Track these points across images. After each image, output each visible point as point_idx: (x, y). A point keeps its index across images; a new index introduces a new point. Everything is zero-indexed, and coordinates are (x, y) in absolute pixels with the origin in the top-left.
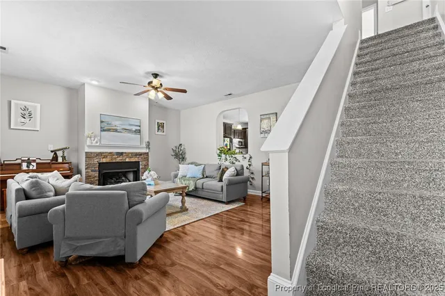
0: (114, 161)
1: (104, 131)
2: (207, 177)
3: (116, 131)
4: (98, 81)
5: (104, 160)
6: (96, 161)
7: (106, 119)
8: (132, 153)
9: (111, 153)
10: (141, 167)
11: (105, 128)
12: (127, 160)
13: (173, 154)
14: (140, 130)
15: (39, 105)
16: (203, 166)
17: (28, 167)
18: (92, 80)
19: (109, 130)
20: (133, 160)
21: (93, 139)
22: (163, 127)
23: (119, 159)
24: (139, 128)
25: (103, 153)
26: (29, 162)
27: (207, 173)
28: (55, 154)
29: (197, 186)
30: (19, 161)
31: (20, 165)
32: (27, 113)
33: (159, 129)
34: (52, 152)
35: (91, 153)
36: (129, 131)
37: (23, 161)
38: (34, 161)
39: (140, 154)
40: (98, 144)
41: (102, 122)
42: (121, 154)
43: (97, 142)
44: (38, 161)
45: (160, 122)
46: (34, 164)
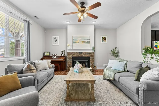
0: (78, 56)
1: (74, 43)
2: (128, 71)
3: (79, 43)
4: (70, 22)
5: (74, 56)
6: (71, 56)
7: (75, 38)
8: (86, 53)
9: (76, 53)
10: (90, 59)
11: (74, 42)
12: (84, 56)
13: (111, 53)
14: (90, 41)
15: (59, 37)
16: (125, 62)
17: (54, 57)
18: (67, 22)
19: (76, 43)
20: (86, 56)
21: (69, 47)
22: (105, 39)
23: (80, 56)
24: (89, 40)
25: (74, 53)
26: (54, 56)
27: (128, 69)
28: (62, 53)
29: (115, 78)
30: (52, 55)
31: (52, 56)
32: (56, 39)
33: (103, 41)
34: (61, 52)
35: (69, 52)
36: (84, 42)
37: (53, 55)
38: (56, 55)
39: (90, 53)
40: (72, 49)
41: (73, 39)
42: (81, 53)
43: (71, 48)
44: (57, 55)
45: (104, 37)
46: (55, 56)
